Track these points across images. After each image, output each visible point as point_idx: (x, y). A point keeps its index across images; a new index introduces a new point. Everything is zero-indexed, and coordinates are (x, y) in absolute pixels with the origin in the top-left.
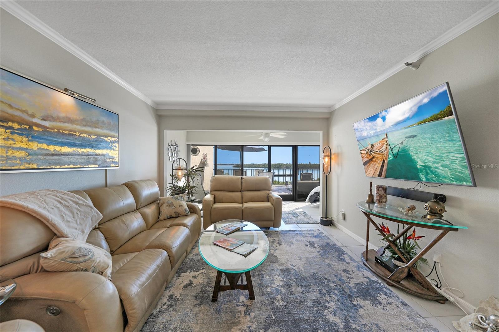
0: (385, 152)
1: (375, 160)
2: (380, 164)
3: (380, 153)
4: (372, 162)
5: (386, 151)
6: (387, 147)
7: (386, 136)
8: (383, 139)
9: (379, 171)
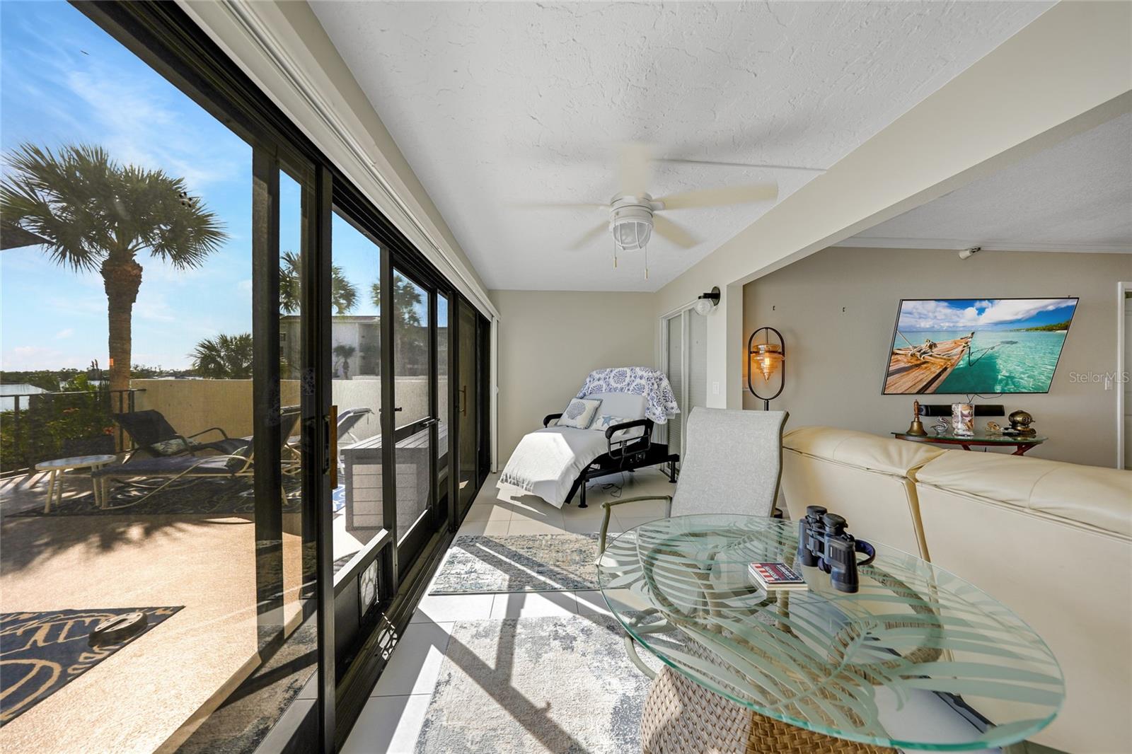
0: (955, 358)
1: (926, 368)
2: (934, 373)
3: (945, 357)
4: (919, 369)
5: (958, 356)
6: (963, 351)
7: (970, 335)
8: (962, 339)
9: (925, 383)
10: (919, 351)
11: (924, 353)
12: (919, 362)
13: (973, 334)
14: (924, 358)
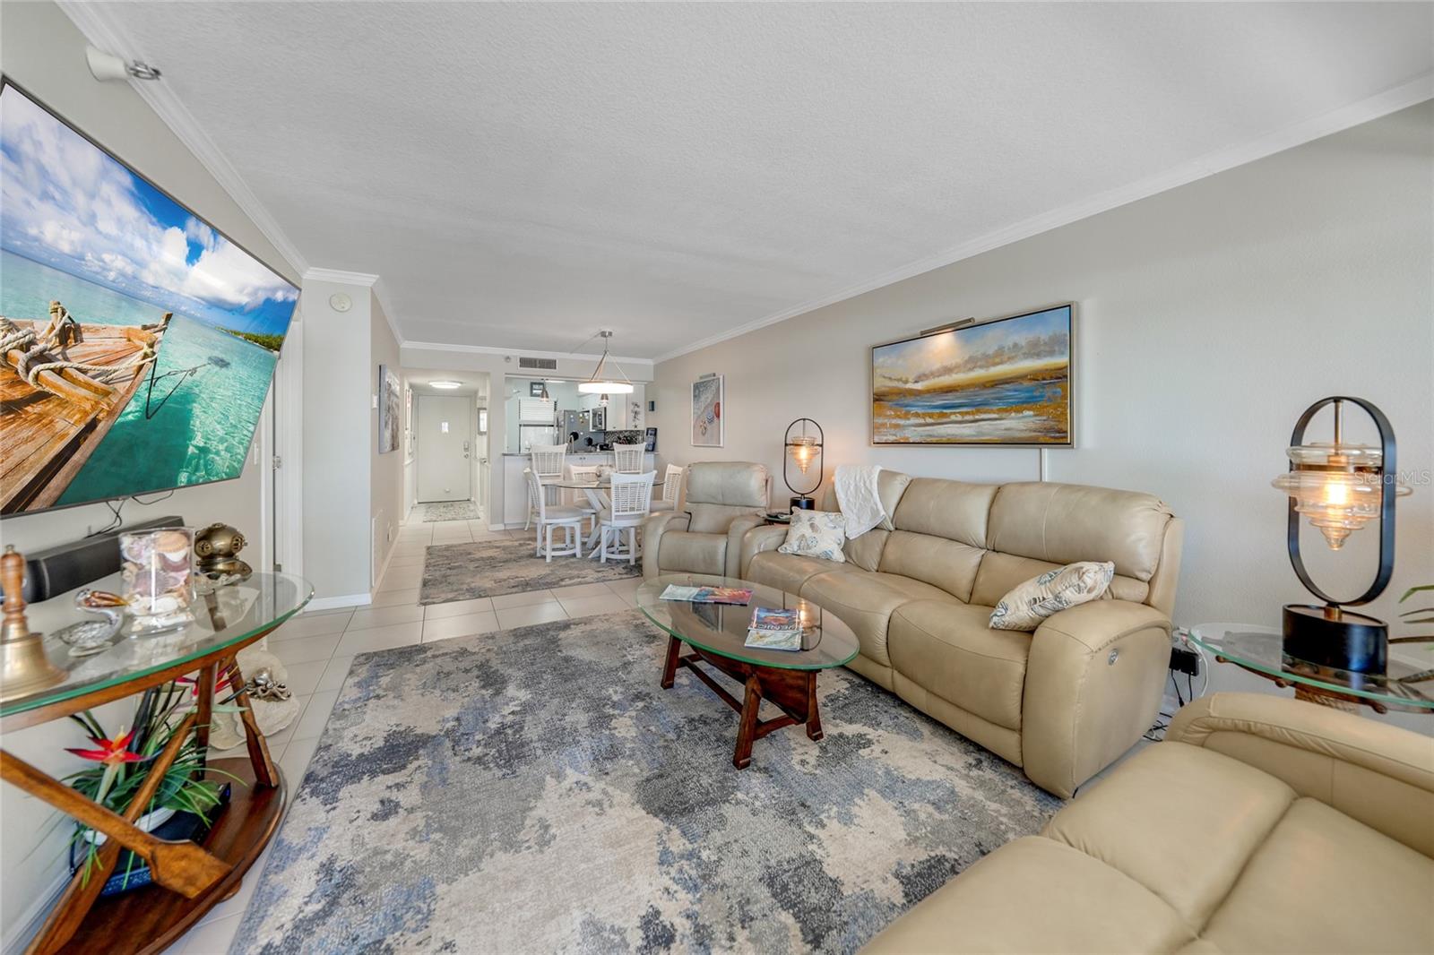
0: (122, 388)
1: (40, 417)
2: (62, 437)
3: (96, 382)
4: (14, 420)
5: (129, 383)
6: (141, 367)
7: (163, 321)
8: (144, 328)
9: (29, 477)
10: (25, 347)
11: (42, 357)
12: (17, 394)
13: (169, 317)
14: (37, 377)
